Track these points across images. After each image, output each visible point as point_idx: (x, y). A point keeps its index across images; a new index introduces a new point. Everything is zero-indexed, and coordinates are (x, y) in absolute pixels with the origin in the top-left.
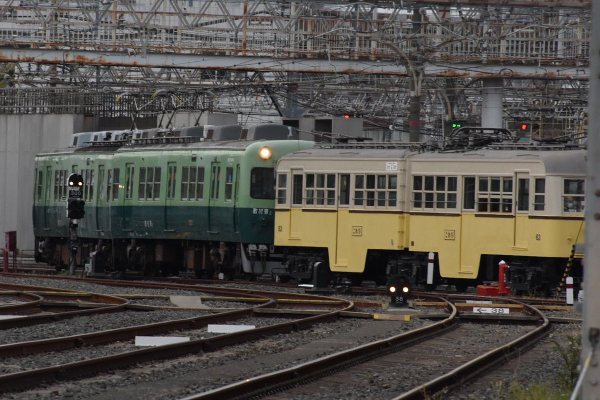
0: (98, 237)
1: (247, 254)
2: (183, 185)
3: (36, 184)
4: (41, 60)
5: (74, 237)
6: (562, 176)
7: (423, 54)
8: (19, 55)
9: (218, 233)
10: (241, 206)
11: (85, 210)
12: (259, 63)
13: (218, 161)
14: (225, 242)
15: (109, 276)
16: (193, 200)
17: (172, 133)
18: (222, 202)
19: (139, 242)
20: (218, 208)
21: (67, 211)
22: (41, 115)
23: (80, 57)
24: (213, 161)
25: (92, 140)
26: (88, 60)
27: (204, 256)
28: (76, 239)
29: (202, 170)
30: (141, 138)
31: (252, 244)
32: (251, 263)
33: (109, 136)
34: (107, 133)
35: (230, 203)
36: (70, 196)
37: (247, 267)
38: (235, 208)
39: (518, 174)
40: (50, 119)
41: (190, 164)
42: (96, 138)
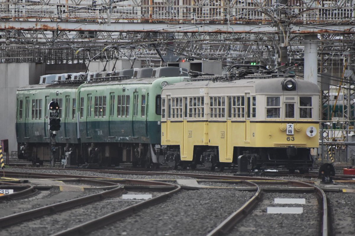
0: (65, 142)
1: (154, 151)
2: (118, 107)
3: (17, 109)
4: (19, 28)
5: (54, 142)
6: (266, 95)
7: (289, 19)
8: (5, 25)
9: (138, 138)
10: (150, 120)
11: (60, 125)
12: (180, 28)
13: (137, 91)
14: (141, 144)
15: (81, 167)
16: (124, 116)
17: (115, 74)
18: (140, 117)
19: (96, 145)
20: (138, 122)
21: (49, 126)
22: (6, 64)
23: (45, 26)
24: (134, 91)
25: (57, 79)
26: (50, 27)
27: (132, 153)
28: (55, 144)
29: (128, 97)
30: (94, 78)
31: (158, 144)
32: (157, 156)
33: (69, 77)
34: (68, 75)
35: (144, 118)
36: (51, 116)
37: (154, 159)
38: (146, 122)
39: (247, 94)
40: (12, 66)
41: (122, 94)
42: (60, 78)
